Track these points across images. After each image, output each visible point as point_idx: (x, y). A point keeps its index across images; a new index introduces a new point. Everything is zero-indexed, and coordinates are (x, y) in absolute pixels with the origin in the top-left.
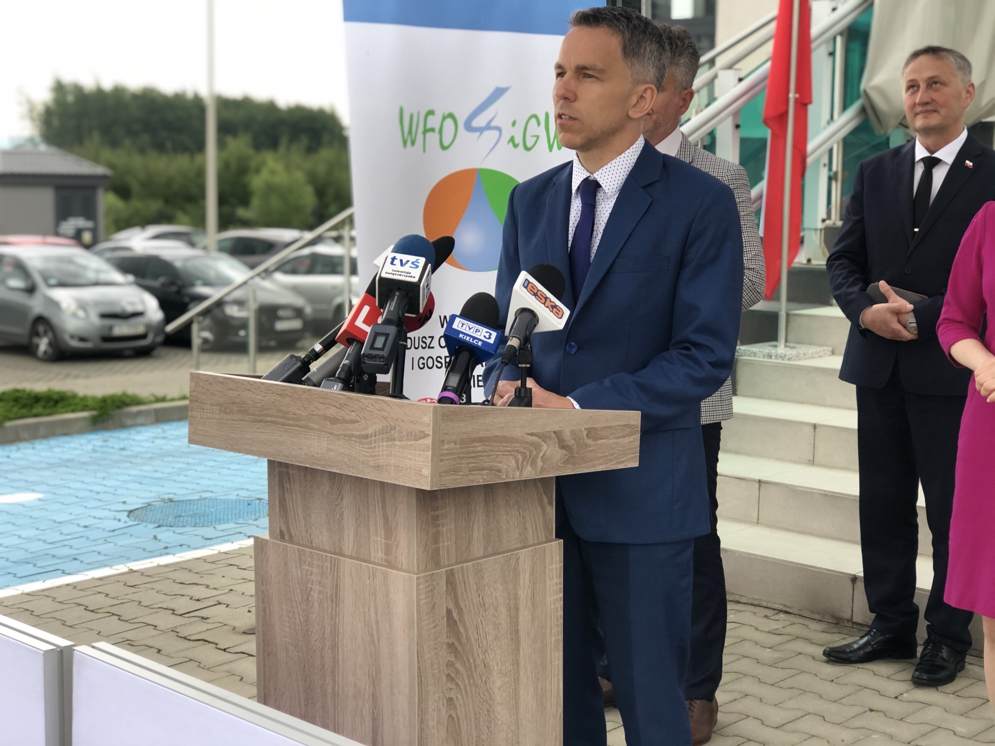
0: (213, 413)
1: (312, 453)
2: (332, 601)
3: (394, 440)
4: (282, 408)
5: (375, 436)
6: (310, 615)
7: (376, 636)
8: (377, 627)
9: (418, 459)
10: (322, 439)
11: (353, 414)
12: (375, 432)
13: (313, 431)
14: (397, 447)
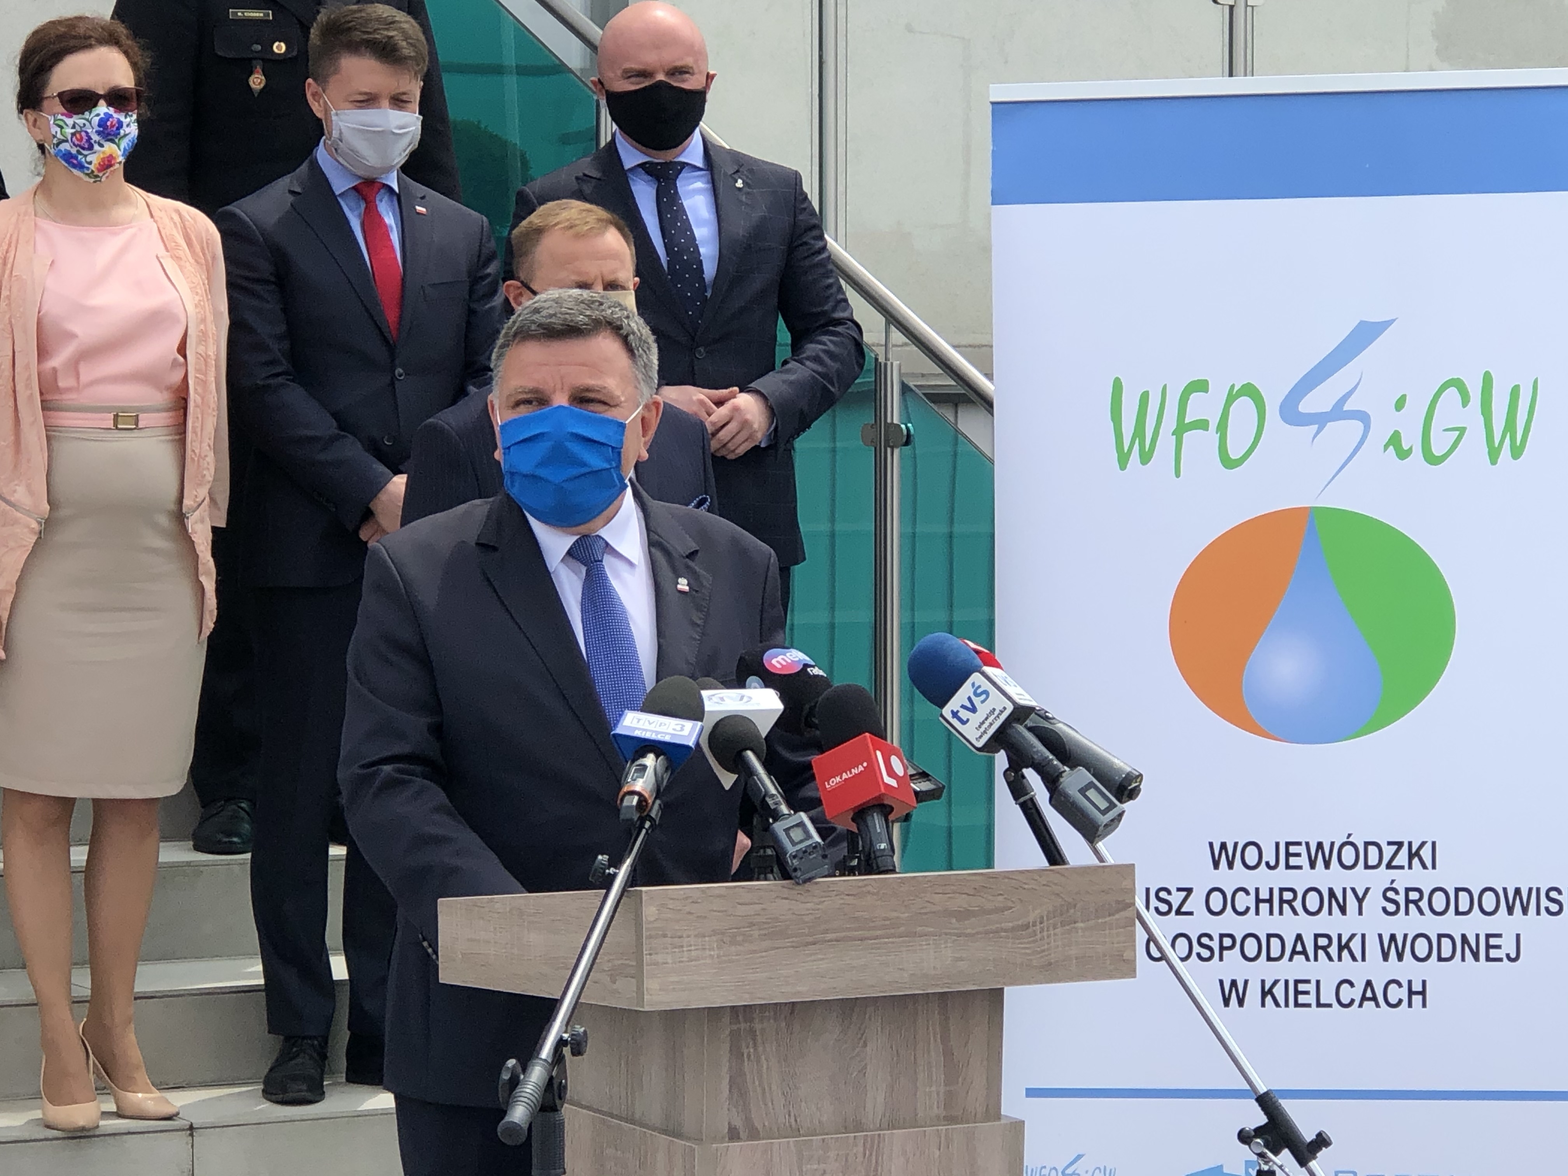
0: (704, 949)
3: (1075, 922)
5: (1041, 923)
10: (943, 946)
11: (1000, 898)
12: (1041, 918)
13: (924, 937)
14: (1080, 931)
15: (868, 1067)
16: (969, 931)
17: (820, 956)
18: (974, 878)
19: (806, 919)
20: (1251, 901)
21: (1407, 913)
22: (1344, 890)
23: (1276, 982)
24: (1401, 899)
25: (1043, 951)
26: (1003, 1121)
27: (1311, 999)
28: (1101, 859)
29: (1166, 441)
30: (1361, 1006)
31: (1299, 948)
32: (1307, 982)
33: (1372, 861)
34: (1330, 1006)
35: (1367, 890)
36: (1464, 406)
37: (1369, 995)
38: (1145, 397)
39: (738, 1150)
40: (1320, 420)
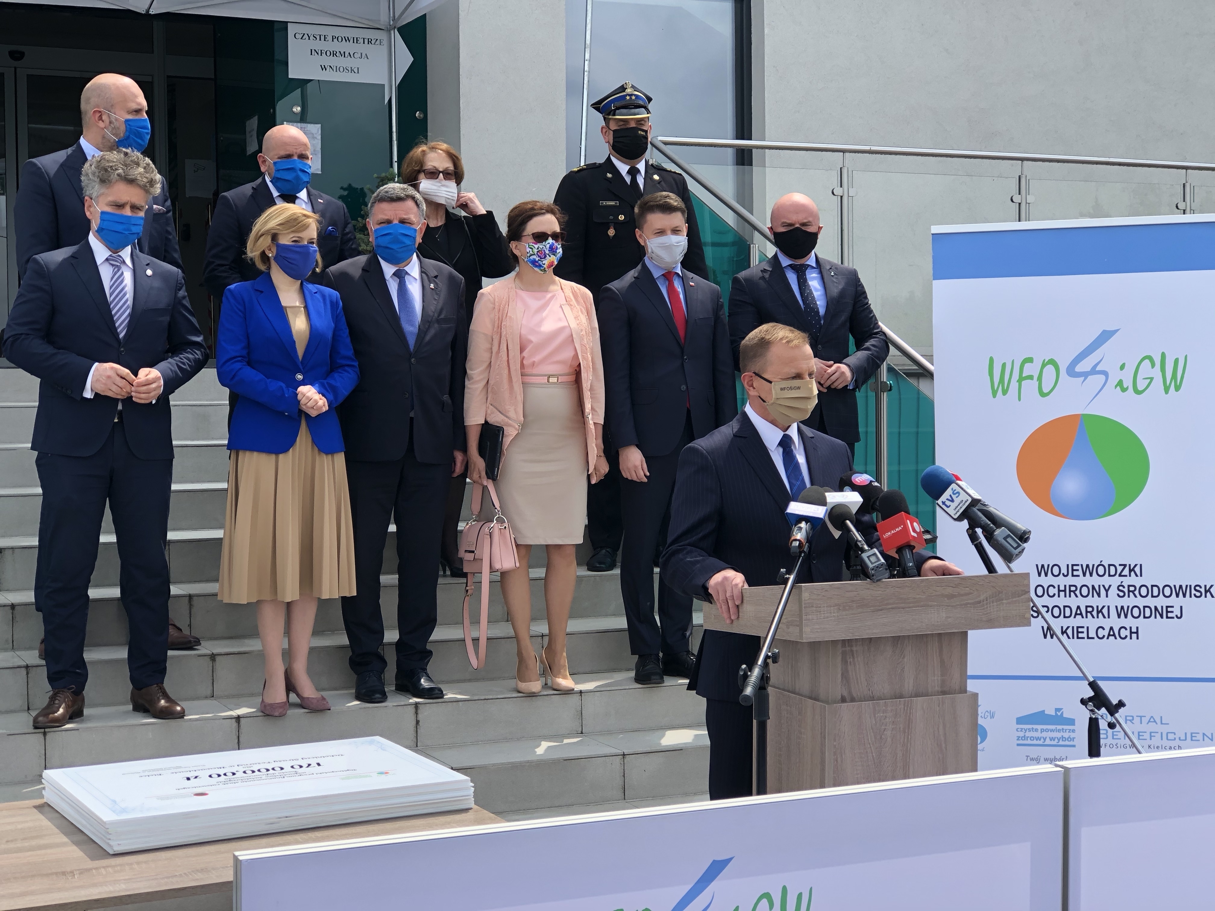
15: (906, 667)
16: (954, 604)
17: (884, 616)
18: (955, 579)
19: (878, 598)
20: (1056, 591)
21: (1129, 596)
22: (1099, 586)
23: (1068, 627)
24: (1126, 590)
25: (987, 614)
26: (968, 693)
27: (1084, 635)
28: (1011, 571)
29: (1014, 384)
30: (1108, 638)
31: (1079, 612)
32: (1083, 627)
33: (1112, 573)
34: (1093, 638)
35: (1110, 586)
36: (1152, 368)
37: (1111, 633)
38: (1004, 365)
39: (846, 707)
40: (1085, 375)
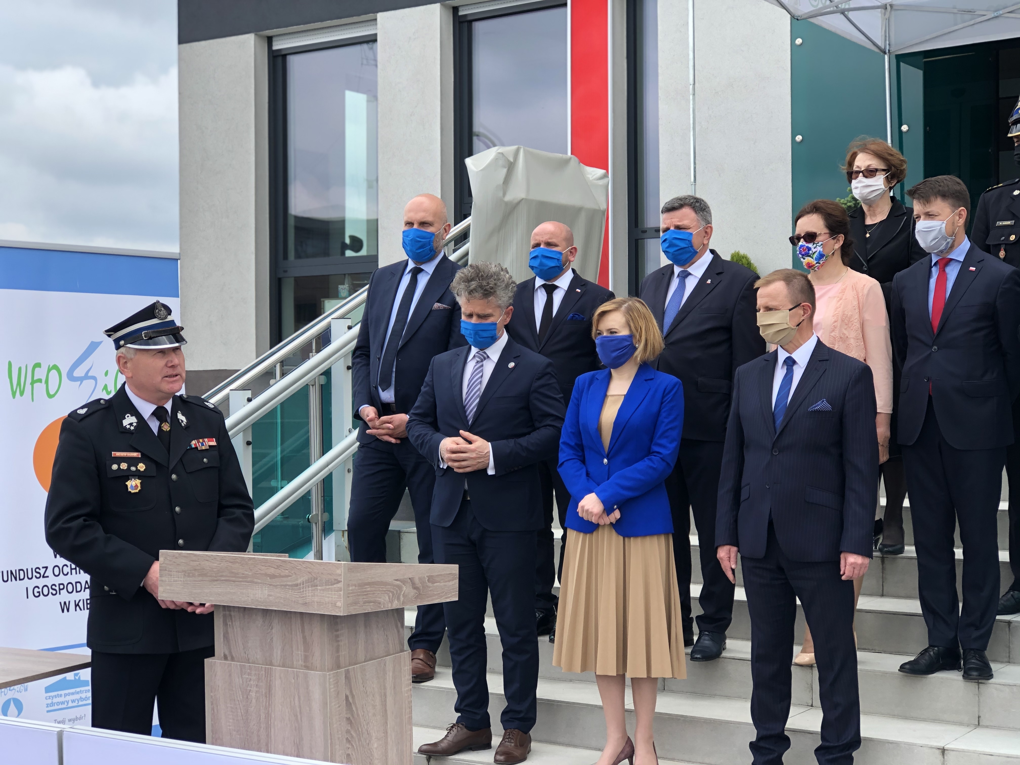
0: (178, 577)
1: (257, 599)
2: (266, 697)
3: (317, 586)
4: (233, 571)
5: (303, 584)
6: (249, 708)
7: (299, 717)
8: (300, 710)
9: (334, 597)
10: (264, 589)
11: (287, 571)
12: (303, 582)
13: (257, 584)
14: (318, 590)
